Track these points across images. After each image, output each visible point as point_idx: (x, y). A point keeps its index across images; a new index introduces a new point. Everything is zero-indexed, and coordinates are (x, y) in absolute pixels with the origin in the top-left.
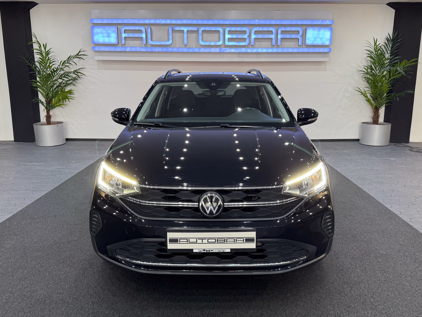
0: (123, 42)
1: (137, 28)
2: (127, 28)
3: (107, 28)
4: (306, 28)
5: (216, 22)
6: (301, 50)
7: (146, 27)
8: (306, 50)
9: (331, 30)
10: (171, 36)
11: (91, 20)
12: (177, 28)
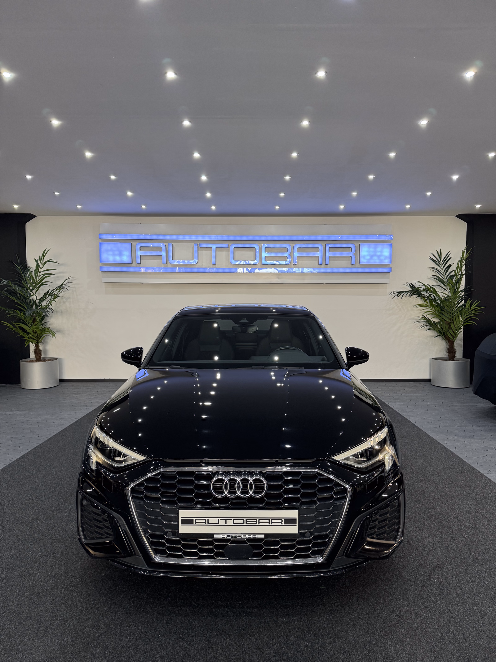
0: (138, 261)
1: (156, 245)
2: (143, 245)
3: (119, 244)
4: (360, 244)
5: (251, 238)
6: (354, 270)
7: (167, 244)
8: (360, 270)
9: (391, 245)
10: (196, 255)
11: (100, 235)
12: (204, 245)
